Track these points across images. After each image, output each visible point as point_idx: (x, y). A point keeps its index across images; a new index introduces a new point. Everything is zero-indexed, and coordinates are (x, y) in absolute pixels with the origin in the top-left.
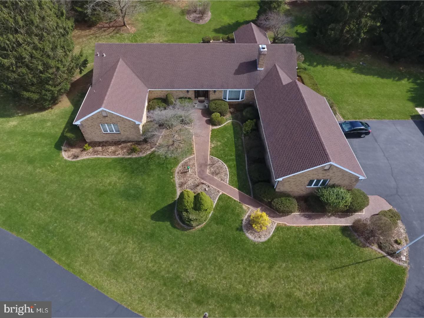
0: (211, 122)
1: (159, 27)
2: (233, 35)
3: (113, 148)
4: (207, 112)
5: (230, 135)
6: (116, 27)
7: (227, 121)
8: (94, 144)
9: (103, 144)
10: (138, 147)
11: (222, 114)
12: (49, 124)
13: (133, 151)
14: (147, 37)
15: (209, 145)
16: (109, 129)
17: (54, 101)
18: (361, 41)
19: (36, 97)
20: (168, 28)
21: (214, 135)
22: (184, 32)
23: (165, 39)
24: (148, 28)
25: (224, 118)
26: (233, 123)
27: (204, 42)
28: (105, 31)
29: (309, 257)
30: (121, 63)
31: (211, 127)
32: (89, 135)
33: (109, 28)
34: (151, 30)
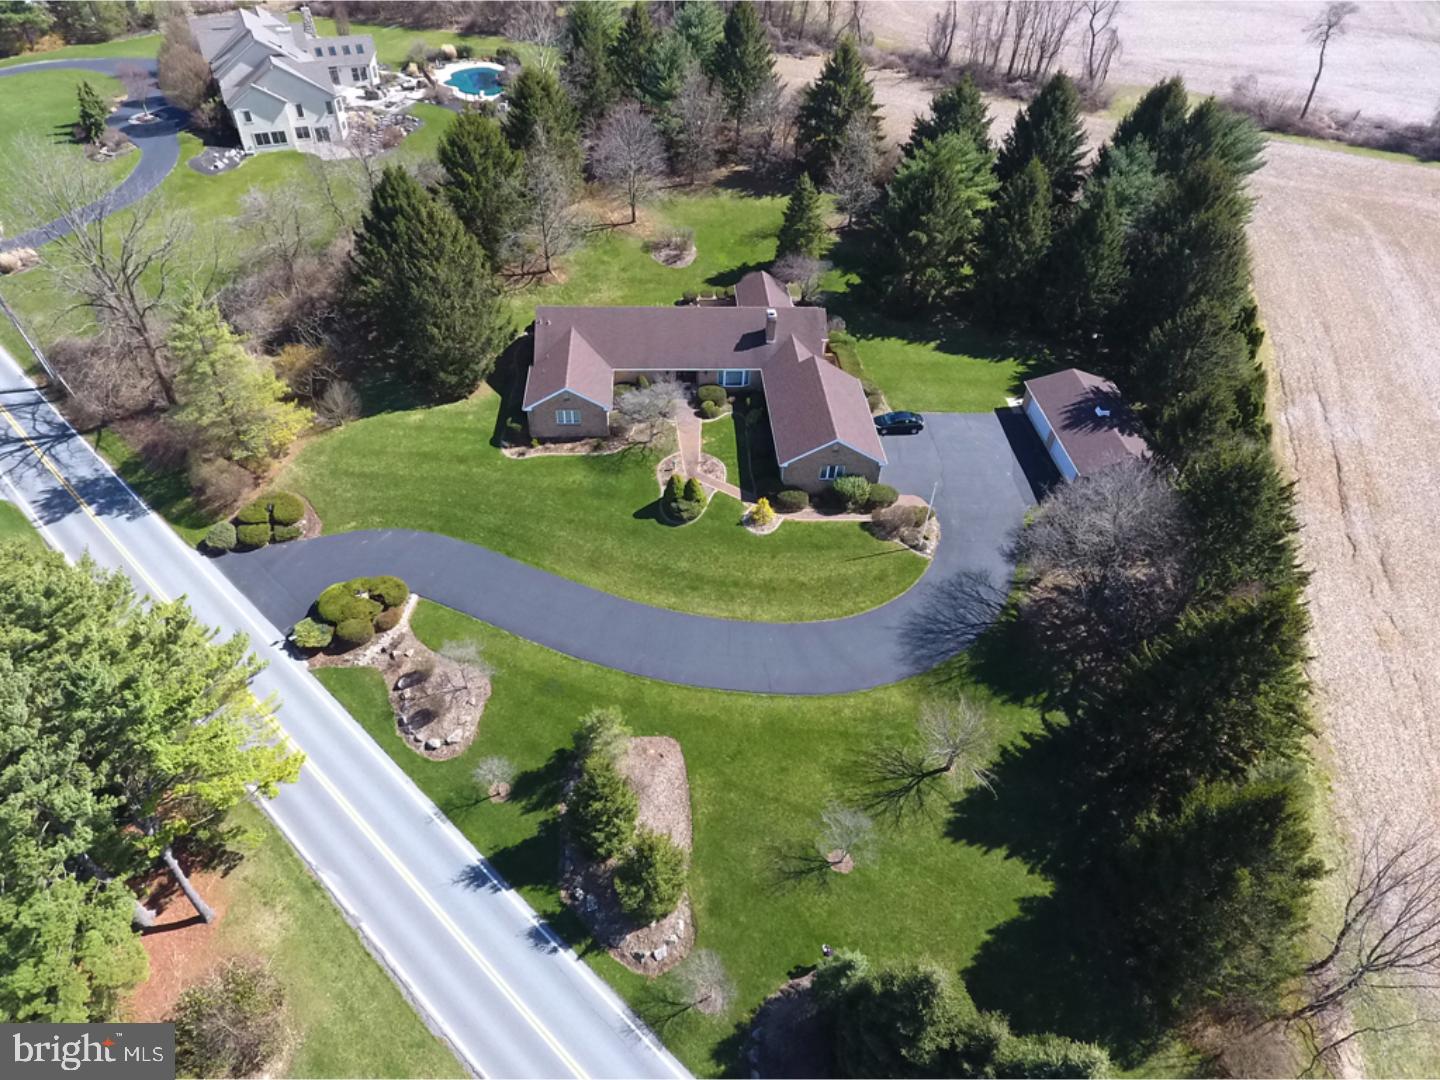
0: (702, 414)
1: (607, 272)
2: (734, 289)
3: (569, 445)
4: (696, 402)
5: (730, 429)
6: (534, 274)
7: (726, 412)
8: (542, 441)
9: (556, 440)
10: (604, 443)
11: (716, 403)
12: (470, 417)
13: (597, 448)
14: (587, 291)
15: (700, 442)
16: (567, 417)
17: (471, 388)
19: (453, 379)
20: (624, 275)
21: (706, 431)
22: (650, 281)
23: (619, 293)
24: (588, 275)
25: (721, 408)
26: (733, 416)
27: (685, 302)
28: (517, 281)
29: (818, 547)
30: (574, 333)
31: (701, 421)
32: (537, 427)
33: (523, 275)
34: (593, 278)
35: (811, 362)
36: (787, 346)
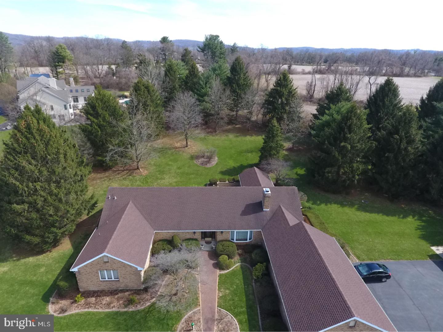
0: (219, 266)
1: (170, 170)
2: (238, 177)
3: (107, 299)
4: (214, 255)
5: (239, 281)
6: (130, 170)
7: (236, 264)
8: (88, 294)
9: (97, 294)
10: (136, 298)
11: (230, 257)
12: (43, 270)
13: (130, 302)
14: (157, 179)
15: (217, 294)
16: (108, 275)
17: (56, 243)
18: (357, 182)
20: (178, 171)
21: (223, 281)
22: (193, 174)
23: (175, 180)
24: (159, 171)
25: (233, 260)
26: (242, 267)
27: (211, 184)
28: (118, 174)
30: (131, 205)
31: (218, 272)
33: (123, 171)
34: (162, 172)
35: (299, 227)
36: (278, 214)
